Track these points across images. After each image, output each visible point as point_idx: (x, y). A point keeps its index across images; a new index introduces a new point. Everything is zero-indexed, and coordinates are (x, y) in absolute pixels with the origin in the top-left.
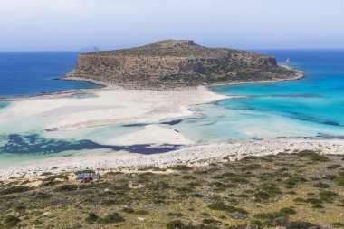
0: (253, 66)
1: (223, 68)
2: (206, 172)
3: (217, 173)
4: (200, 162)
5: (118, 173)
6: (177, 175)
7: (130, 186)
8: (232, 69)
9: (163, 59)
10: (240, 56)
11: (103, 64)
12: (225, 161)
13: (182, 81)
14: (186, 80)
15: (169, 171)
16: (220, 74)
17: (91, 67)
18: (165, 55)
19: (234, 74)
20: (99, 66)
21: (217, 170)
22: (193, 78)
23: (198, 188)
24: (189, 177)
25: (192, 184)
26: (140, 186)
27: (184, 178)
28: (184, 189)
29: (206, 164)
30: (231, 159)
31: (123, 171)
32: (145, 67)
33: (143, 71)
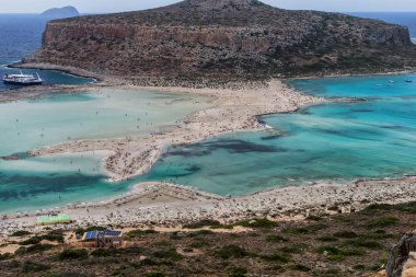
0: (367, 43)
1: (312, 48)
2: (304, 231)
3: (322, 233)
4: (288, 213)
5: (148, 232)
6: (254, 235)
7: (180, 251)
8: (329, 50)
9: (205, 30)
10: (343, 26)
11: (93, 38)
12: (333, 213)
13: (239, 71)
14: (247, 68)
15: (238, 229)
16: (308, 58)
17: (70, 45)
18: (207, 22)
19: (333, 58)
20: (85, 42)
21: (324, 227)
22: (259, 65)
23: (296, 257)
24: (278, 239)
25: (286, 250)
26: (196, 252)
27: (269, 239)
28: (276, 258)
29: (299, 217)
30: (343, 209)
31: (156, 229)
32: (171, 44)
33: (167, 52)
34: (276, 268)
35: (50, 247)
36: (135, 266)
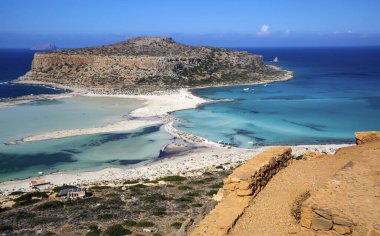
0: (239, 66)
1: (206, 69)
2: (202, 182)
3: (214, 182)
4: (193, 171)
5: (103, 187)
6: (170, 186)
7: (123, 199)
8: (216, 70)
9: (139, 59)
10: (224, 56)
11: (66, 64)
12: (220, 170)
13: (161, 84)
14: (166, 82)
15: (162, 183)
16: (204, 75)
17: (51, 69)
18: (141, 53)
19: (219, 76)
20: (61, 67)
21: (213, 179)
22: (174, 80)
23: (196, 198)
24: (185, 188)
25: (190, 194)
26: (134, 199)
27: (179, 188)
28: (183, 200)
29: (200, 174)
30: (225, 167)
31: (109, 185)
32: (118, 68)
33: (114, 72)
34: (183, 207)
35: (37, 201)
36: (94, 211)
